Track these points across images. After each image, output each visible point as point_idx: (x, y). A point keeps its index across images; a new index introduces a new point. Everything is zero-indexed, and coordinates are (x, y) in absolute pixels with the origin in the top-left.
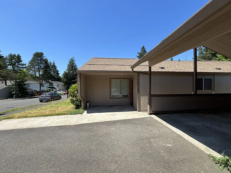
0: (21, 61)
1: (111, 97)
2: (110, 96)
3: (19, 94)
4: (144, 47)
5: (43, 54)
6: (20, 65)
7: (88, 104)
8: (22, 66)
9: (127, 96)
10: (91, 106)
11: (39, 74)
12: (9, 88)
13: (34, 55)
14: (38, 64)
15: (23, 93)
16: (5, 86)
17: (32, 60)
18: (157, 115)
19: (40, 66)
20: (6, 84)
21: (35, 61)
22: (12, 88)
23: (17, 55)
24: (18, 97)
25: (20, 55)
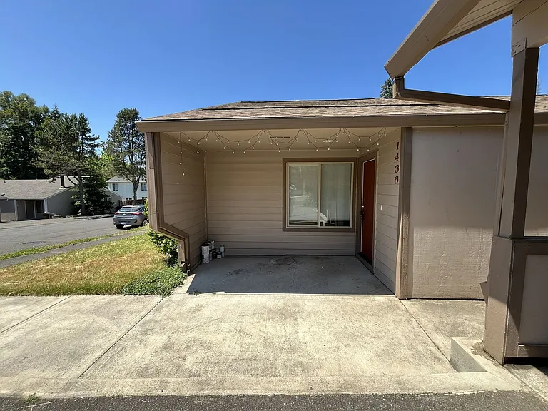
0: (89, 131)
1: (288, 226)
2: (284, 223)
3: (90, 206)
5: (137, 114)
6: (87, 139)
7: (206, 249)
8: (91, 143)
9: (347, 223)
10: (219, 256)
11: (132, 162)
12: (69, 192)
13: (118, 117)
14: (128, 136)
15: (97, 206)
16: (61, 189)
17: (115, 128)
19: (133, 142)
20: (63, 184)
21: (123, 130)
22: (75, 193)
23: (78, 116)
24: (87, 213)
25: (86, 117)
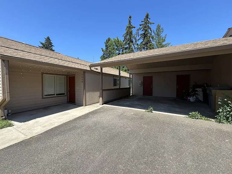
1: (44, 97)
4: (49, 38)
7: (6, 111)
9: (64, 94)
18: (108, 104)
